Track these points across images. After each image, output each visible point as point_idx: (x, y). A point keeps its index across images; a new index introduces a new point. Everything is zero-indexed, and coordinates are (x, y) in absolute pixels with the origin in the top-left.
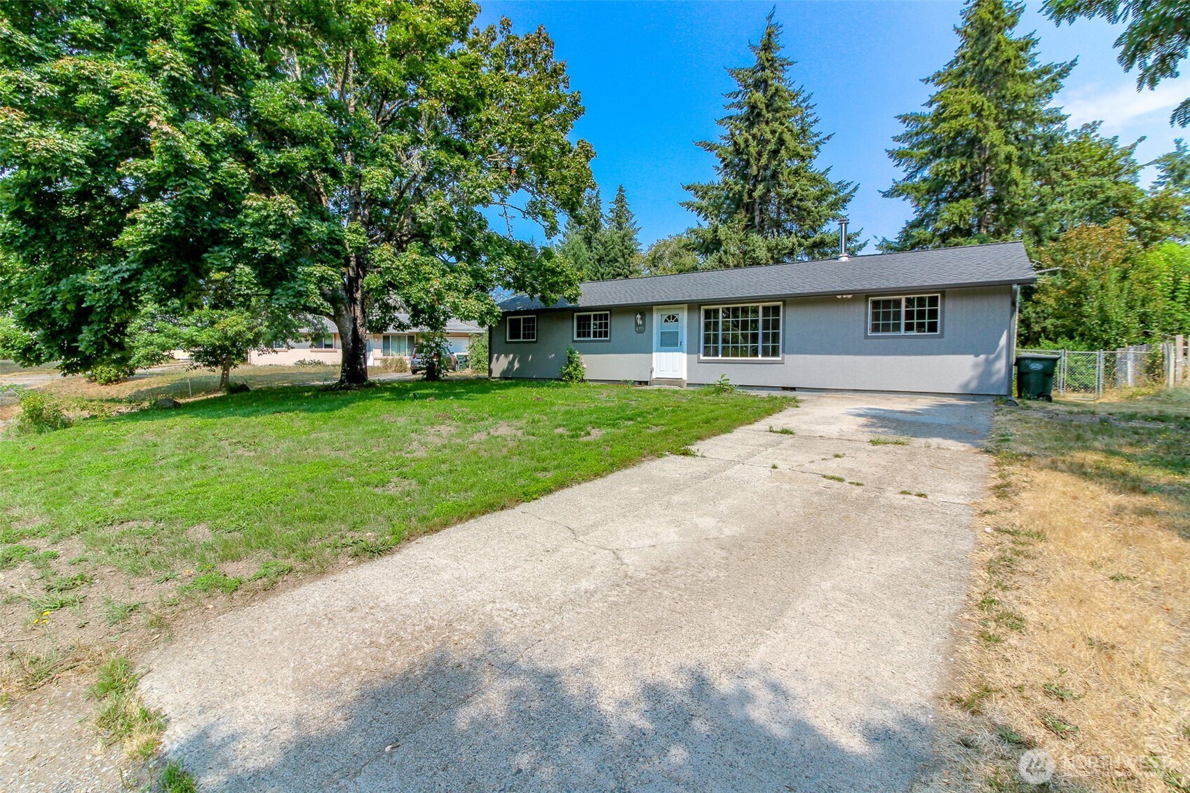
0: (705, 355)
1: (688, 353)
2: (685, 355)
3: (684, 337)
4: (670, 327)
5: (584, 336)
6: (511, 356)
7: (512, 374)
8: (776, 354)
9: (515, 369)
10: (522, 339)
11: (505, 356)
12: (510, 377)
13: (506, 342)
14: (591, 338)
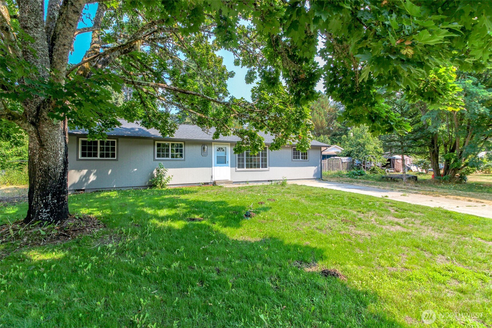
0: (239, 167)
1: (231, 166)
2: (229, 168)
3: (229, 159)
4: (221, 154)
6: (85, 171)
7: (86, 186)
8: (266, 167)
9: (90, 181)
10: (99, 158)
11: (77, 171)
12: (83, 188)
13: (78, 159)
14: (170, 158)
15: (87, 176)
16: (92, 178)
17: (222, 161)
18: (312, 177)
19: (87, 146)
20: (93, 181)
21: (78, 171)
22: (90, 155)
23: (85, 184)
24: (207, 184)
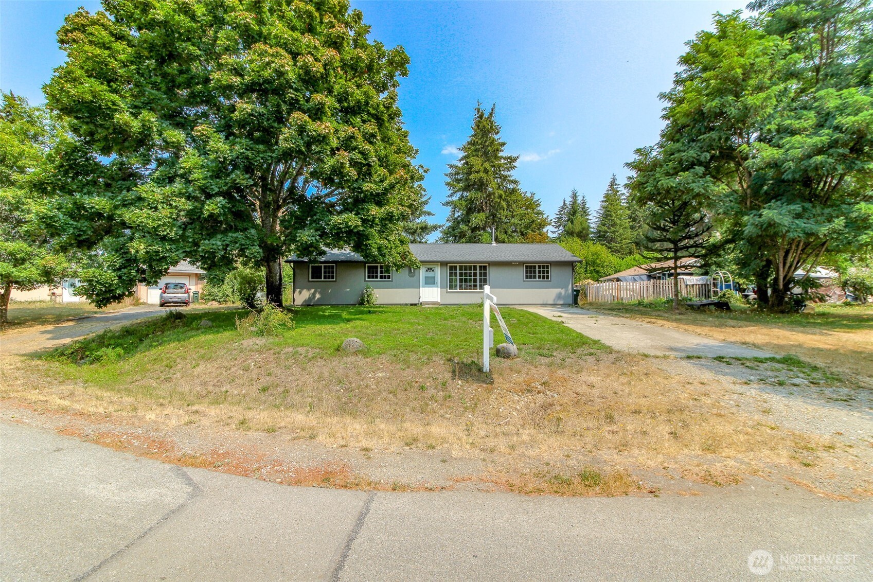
0: (450, 289)
1: (441, 288)
2: (439, 289)
3: (438, 279)
4: (430, 274)
5: (373, 278)
6: (313, 290)
7: (314, 302)
9: (316, 298)
10: (323, 279)
11: (307, 290)
13: (309, 281)
14: (379, 279)
15: (314, 295)
16: (318, 296)
17: (430, 282)
20: (318, 299)
21: (309, 290)
24: (415, 305)
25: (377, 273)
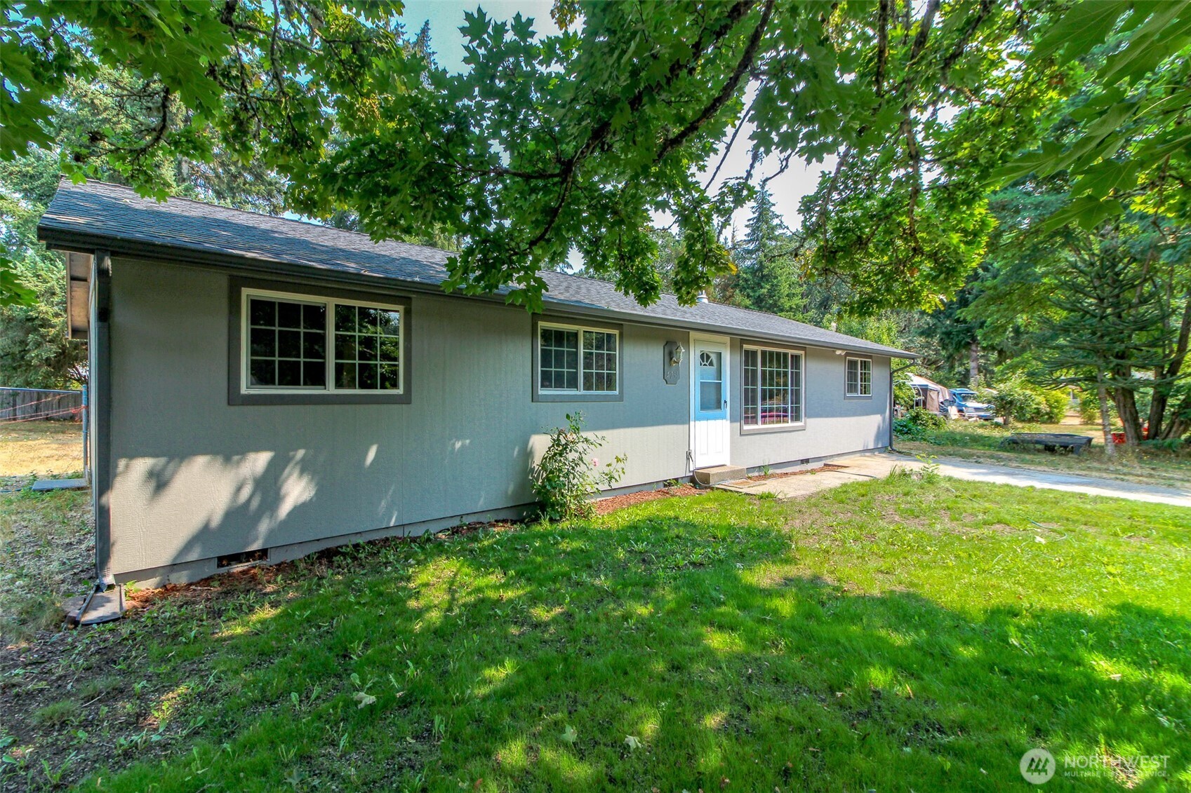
0: (746, 421)
1: (732, 420)
2: (728, 423)
3: (727, 392)
4: (709, 374)
5: (559, 384)
6: (259, 461)
7: (271, 533)
8: (797, 418)
9: (286, 508)
10: (330, 388)
11: (220, 459)
12: (254, 547)
13: (234, 398)
15: (269, 485)
16: (296, 490)
17: (712, 400)
18: (871, 446)
19: (277, 329)
20: (299, 510)
21: (227, 460)
22: (290, 377)
23: (264, 526)
25: (574, 364)
